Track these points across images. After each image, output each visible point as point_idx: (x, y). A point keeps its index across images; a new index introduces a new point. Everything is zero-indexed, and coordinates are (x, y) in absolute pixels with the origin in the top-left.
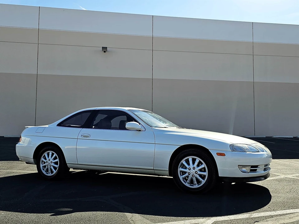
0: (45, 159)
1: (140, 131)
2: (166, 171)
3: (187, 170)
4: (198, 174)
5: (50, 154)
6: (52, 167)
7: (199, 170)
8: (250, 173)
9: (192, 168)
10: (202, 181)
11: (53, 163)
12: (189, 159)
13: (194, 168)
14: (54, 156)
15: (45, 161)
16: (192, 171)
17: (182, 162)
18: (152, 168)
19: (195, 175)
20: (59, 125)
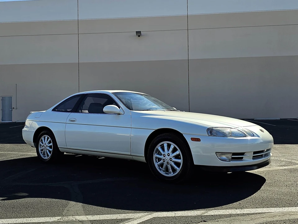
0: (42, 143)
1: (119, 114)
2: (142, 157)
3: (162, 157)
4: (173, 162)
5: (46, 138)
6: (47, 151)
7: (173, 157)
8: (231, 162)
9: (166, 155)
10: (177, 169)
11: (48, 147)
12: (164, 144)
13: (169, 154)
14: (49, 140)
15: (43, 145)
16: (167, 158)
17: (157, 147)
18: (129, 153)
19: (170, 161)
20: (54, 110)
